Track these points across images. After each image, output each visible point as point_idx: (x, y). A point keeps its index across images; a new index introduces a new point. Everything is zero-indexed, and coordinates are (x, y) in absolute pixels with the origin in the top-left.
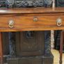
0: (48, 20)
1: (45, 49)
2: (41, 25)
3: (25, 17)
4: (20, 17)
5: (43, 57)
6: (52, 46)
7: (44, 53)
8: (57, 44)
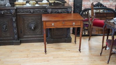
0: (69, 23)
1: (67, 35)
2: (66, 25)
3: (59, 22)
4: (57, 22)
5: (66, 39)
6: (71, 32)
7: (67, 37)
8: (74, 31)
